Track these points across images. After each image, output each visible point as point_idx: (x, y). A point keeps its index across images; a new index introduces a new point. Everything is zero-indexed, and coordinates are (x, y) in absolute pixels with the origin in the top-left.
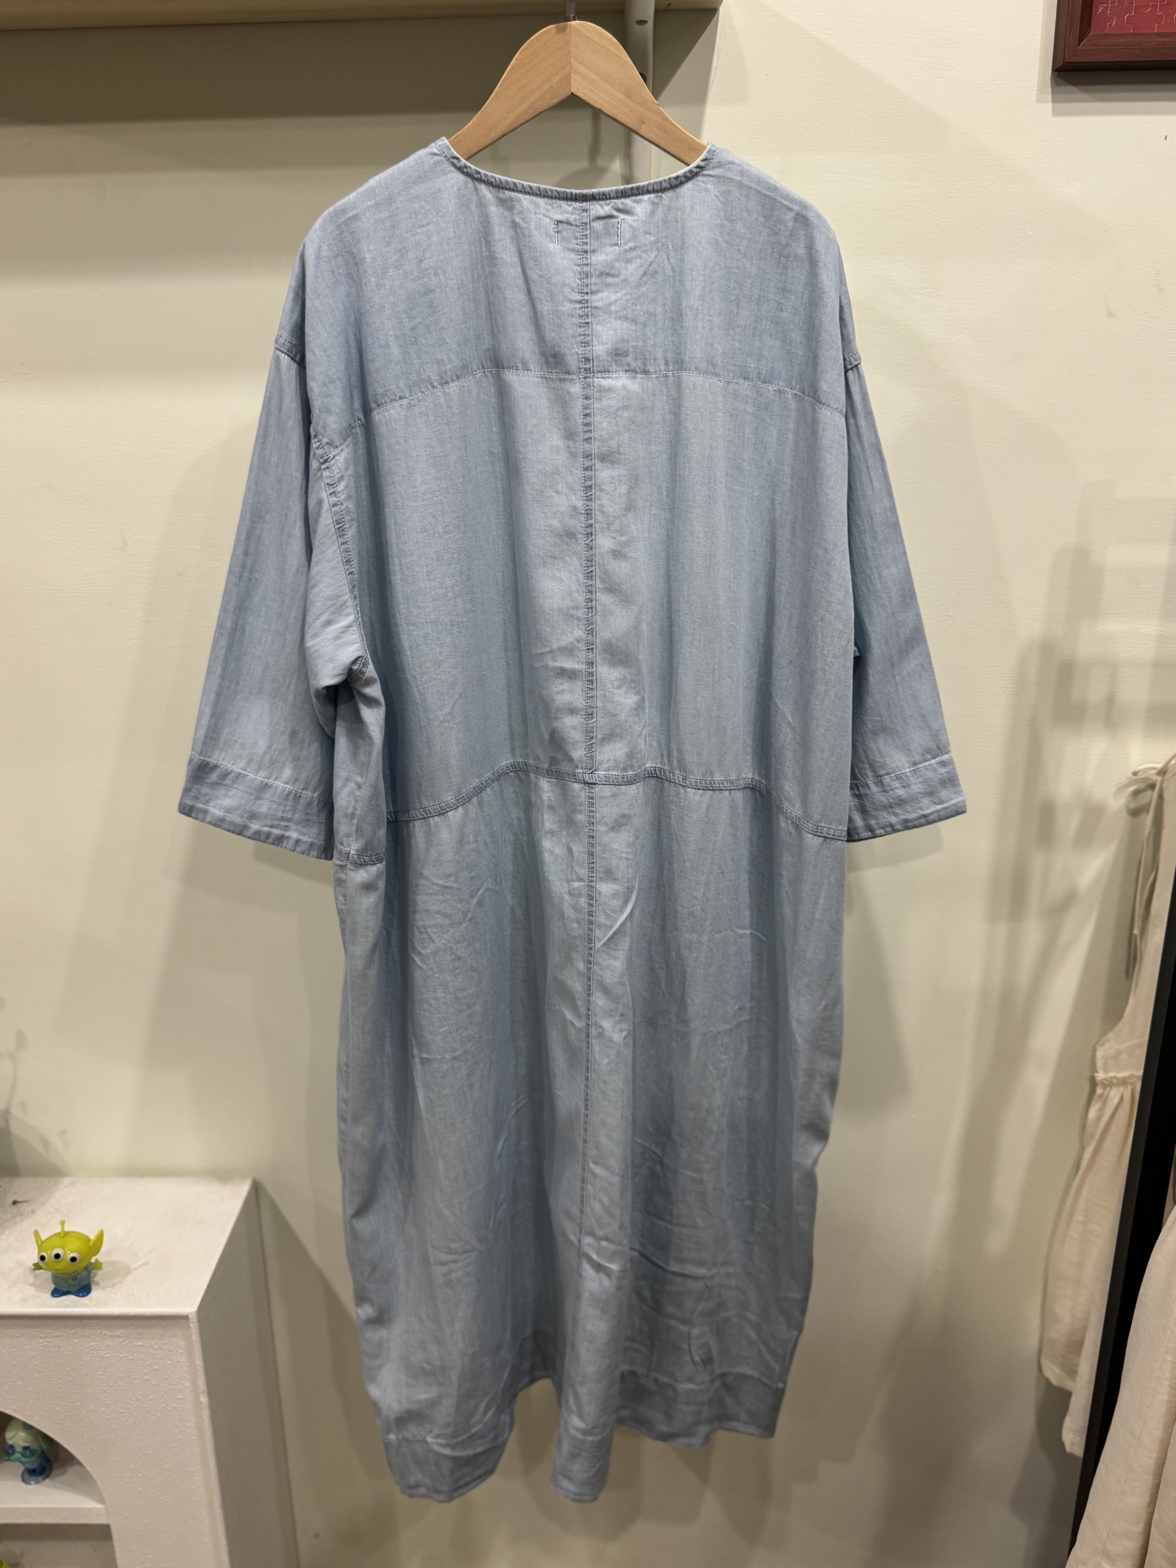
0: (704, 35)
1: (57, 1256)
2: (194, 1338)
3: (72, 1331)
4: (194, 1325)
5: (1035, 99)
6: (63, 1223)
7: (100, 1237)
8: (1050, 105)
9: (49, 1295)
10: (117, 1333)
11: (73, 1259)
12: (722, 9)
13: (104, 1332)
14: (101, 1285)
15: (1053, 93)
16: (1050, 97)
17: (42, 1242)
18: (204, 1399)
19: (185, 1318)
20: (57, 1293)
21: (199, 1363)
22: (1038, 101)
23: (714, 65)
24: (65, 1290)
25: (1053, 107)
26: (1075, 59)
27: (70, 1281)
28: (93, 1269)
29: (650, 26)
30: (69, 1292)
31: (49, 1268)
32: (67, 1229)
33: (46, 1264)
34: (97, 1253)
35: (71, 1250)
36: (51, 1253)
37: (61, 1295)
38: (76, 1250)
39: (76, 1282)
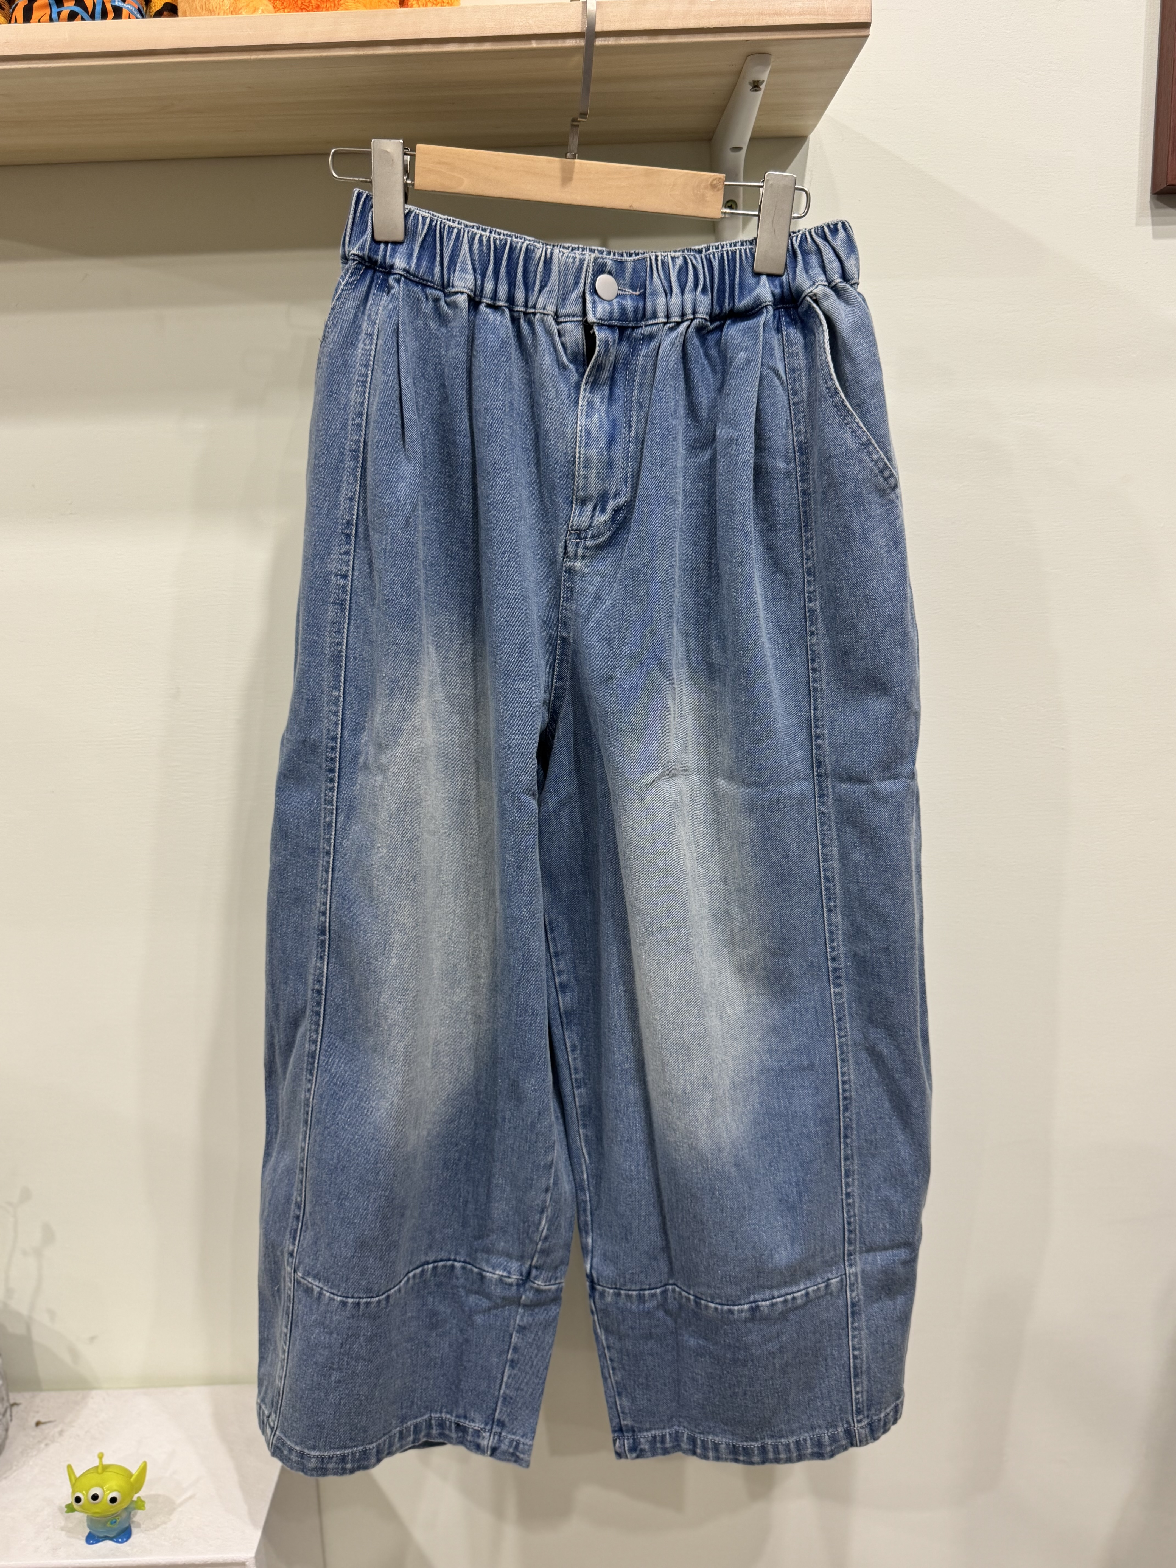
0: (793, 162)
1: (95, 1497)
5: (1134, 222)
6: (101, 1456)
7: (143, 1468)
8: (1150, 228)
11: (113, 1500)
12: (812, 135)
14: (143, 1526)
15: (1153, 216)
16: (1149, 219)
17: (77, 1479)
19: (242, 1564)
20: (92, 1539)
22: (1138, 224)
24: (102, 1535)
25: (1153, 230)
27: (108, 1525)
28: (134, 1509)
29: (743, 153)
30: (106, 1538)
31: (84, 1510)
32: (106, 1461)
33: (81, 1506)
34: (138, 1490)
35: (110, 1488)
36: (87, 1493)
37: (98, 1541)
38: (115, 1488)
39: (115, 1526)
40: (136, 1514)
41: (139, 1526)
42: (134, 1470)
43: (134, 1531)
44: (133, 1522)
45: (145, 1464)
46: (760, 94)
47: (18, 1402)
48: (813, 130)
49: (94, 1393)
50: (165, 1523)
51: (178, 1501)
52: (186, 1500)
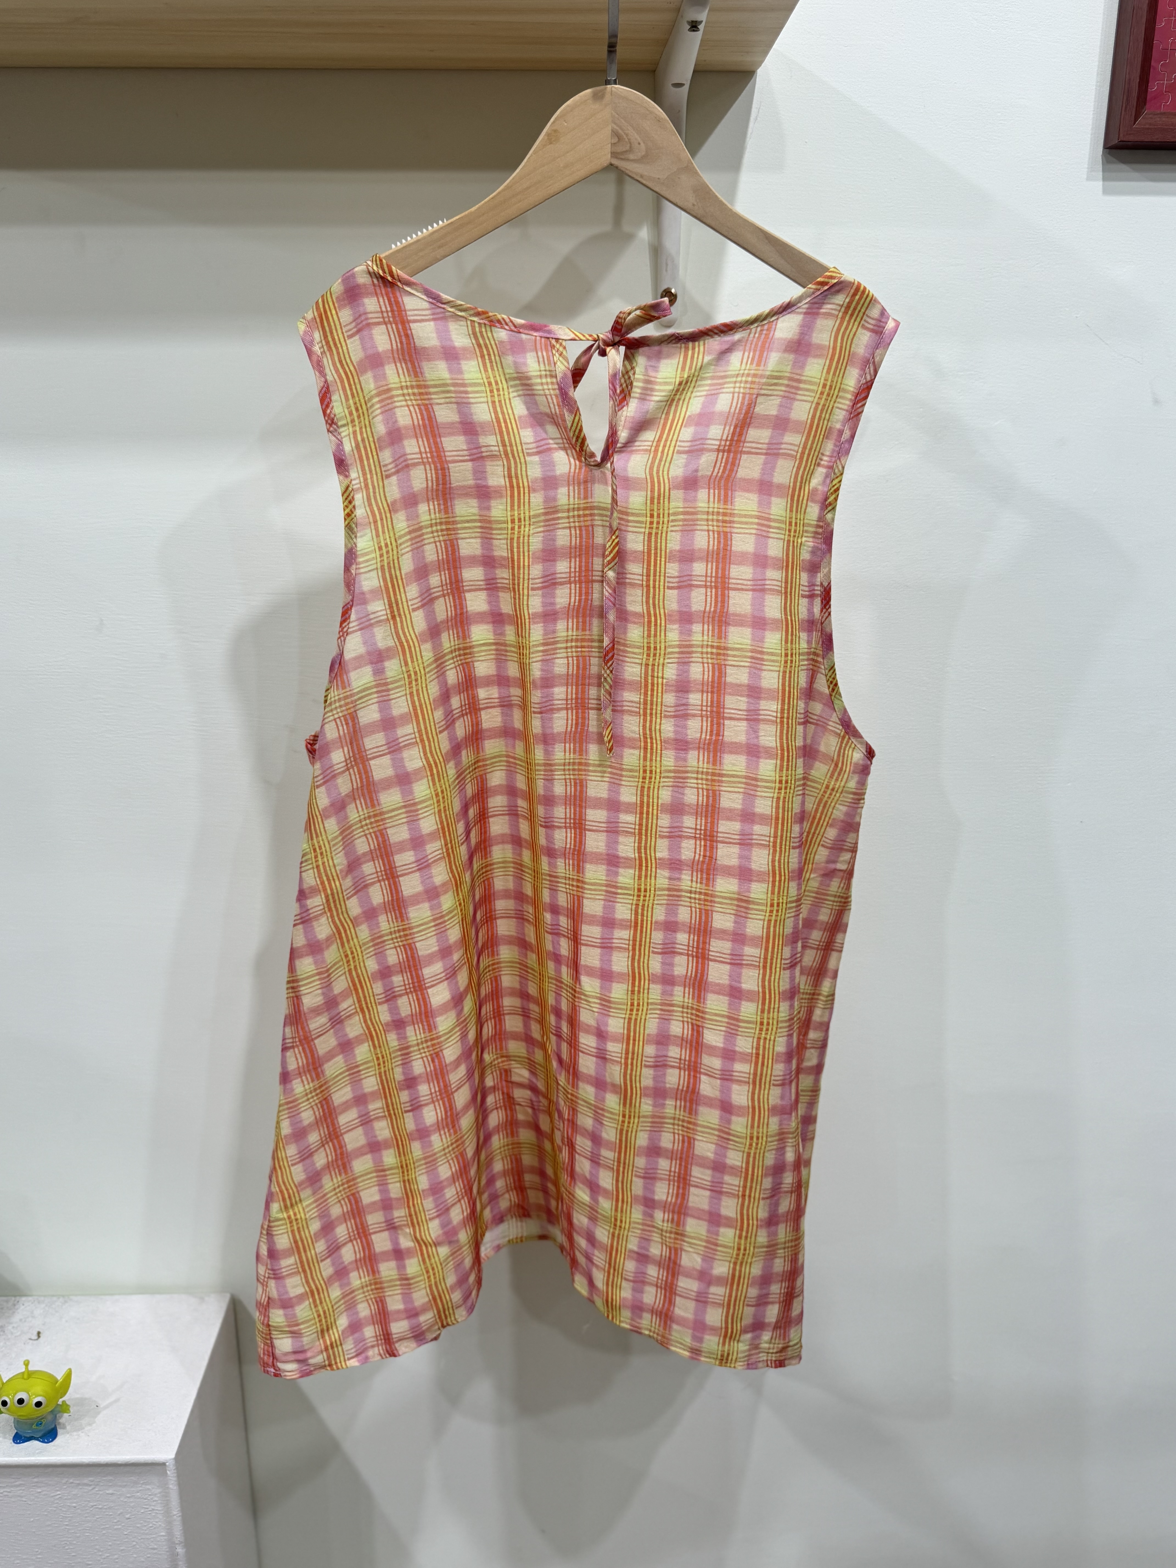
0: (740, 98)
1: (21, 1401)
2: (171, 1486)
3: (35, 1480)
4: (171, 1472)
5: (1085, 176)
6: (27, 1363)
7: (68, 1376)
8: (1101, 183)
9: (9, 1442)
10: (86, 1481)
11: (39, 1404)
12: (760, 72)
13: (71, 1481)
14: (68, 1427)
15: (1104, 171)
16: (1100, 174)
17: (4, 1385)
18: (180, 1550)
19: (163, 1465)
20: (19, 1438)
21: (176, 1512)
22: (1088, 179)
23: (750, 130)
24: (28, 1436)
25: (1103, 185)
26: (1131, 138)
28: (59, 1412)
29: (686, 88)
30: (32, 1438)
31: (10, 1412)
32: (31, 1368)
33: (8, 1410)
34: (63, 1394)
35: (35, 1393)
36: (14, 1397)
37: (24, 1441)
38: (41, 1393)
39: (41, 1427)
40: (61, 1417)
41: (64, 1428)
44: (59, 1423)
45: (70, 1370)
46: (699, 35)
48: (760, 65)
50: (90, 1425)
51: (103, 1404)
52: (111, 1403)
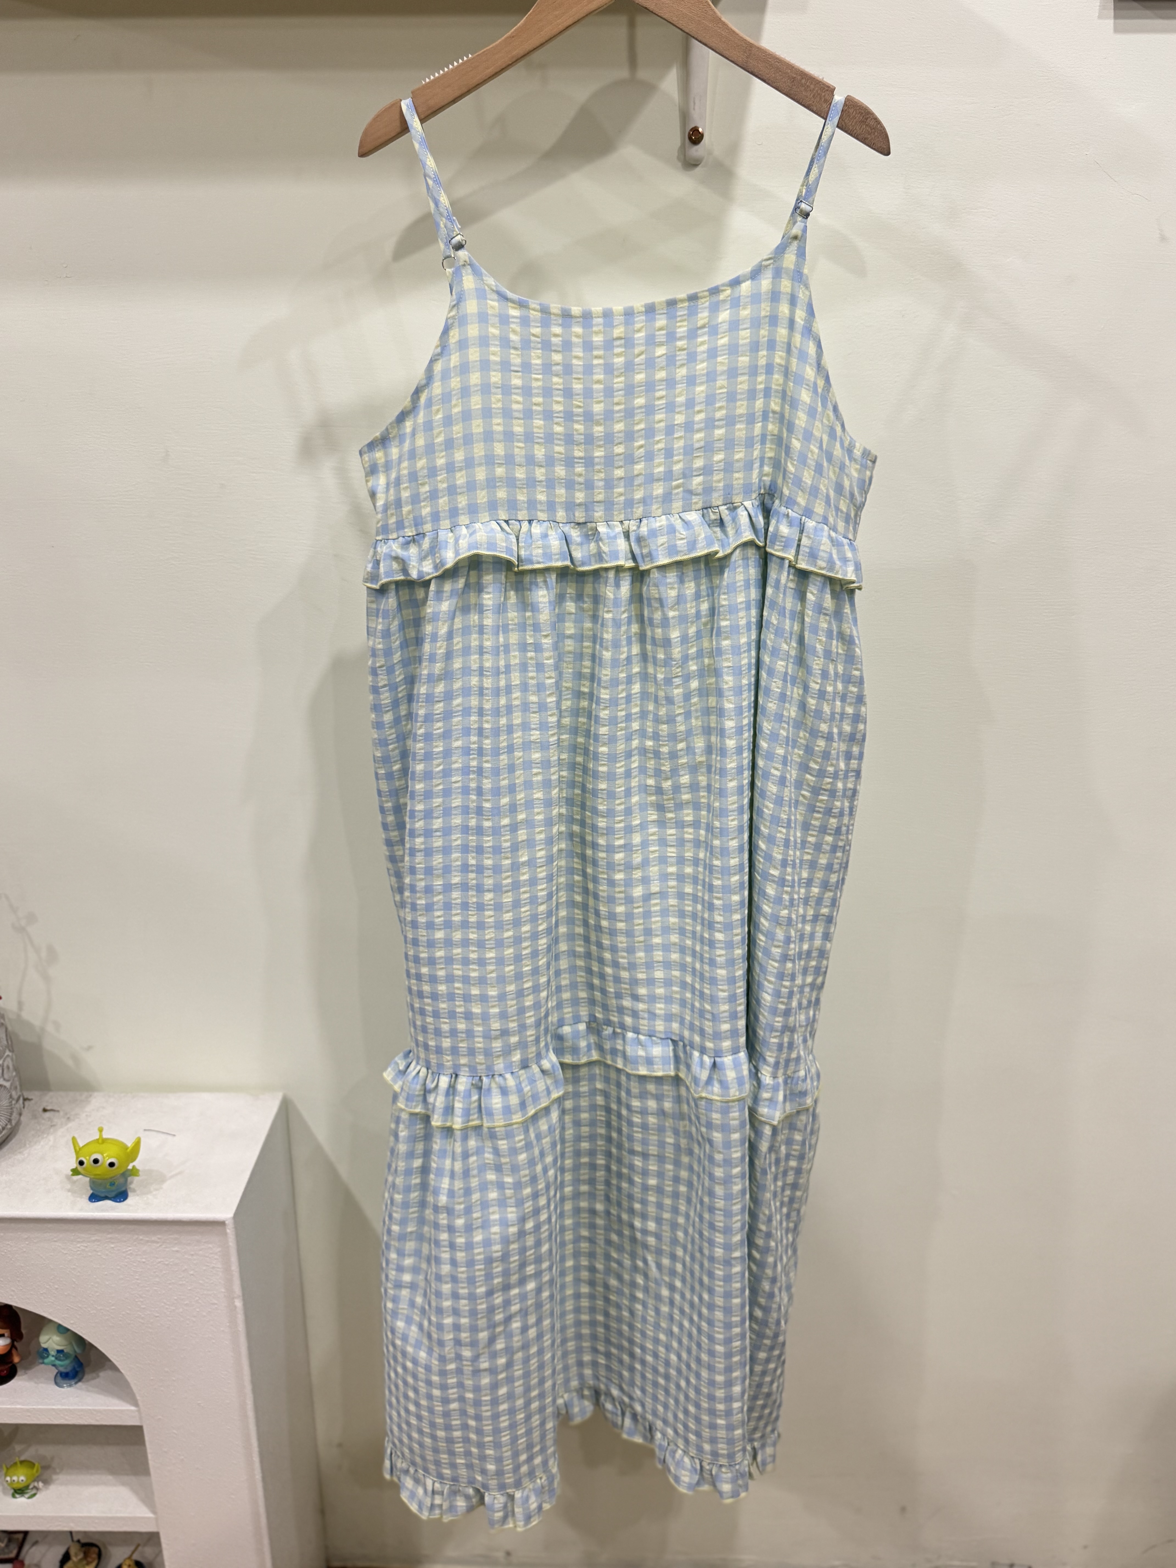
1: (96, 1161)
2: (231, 1244)
3: (109, 1236)
4: (230, 1230)
5: (1097, 15)
7: (137, 1144)
8: (1111, 22)
9: (86, 1200)
10: (154, 1238)
11: (112, 1165)
13: (141, 1237)
14: (138, 1192)
15: (1115, 9)
16: (1111, 13)
17: (80, 1149)
18: (239, 1303)
19: (221, 1224)
20: (94, 1198)
21: (235, 1267)
22: (1100, 17)
24: (103, 1195)
25: (1115, 23)
27: (108, 1186)
28: (130, 1175)
30: (106, 1198)
31: (86, 1174)
32: (104, 1136)
33: (84, 1169)
34: (134, 1160)
35: (109, 1155)
36: (89, 1158)
37: (98, 1201)
38: (114, 1156)
39: (113, 1188)
40: (131, 1183)
41: (134, 1191)
42: (130, 1144)
43: (130, 1194)
44: (129, 1186)
45: (139, 1138)
47: (30, 1097)
49: (96, 1094)
51: (167, 1176)
52: (176, 1175)
